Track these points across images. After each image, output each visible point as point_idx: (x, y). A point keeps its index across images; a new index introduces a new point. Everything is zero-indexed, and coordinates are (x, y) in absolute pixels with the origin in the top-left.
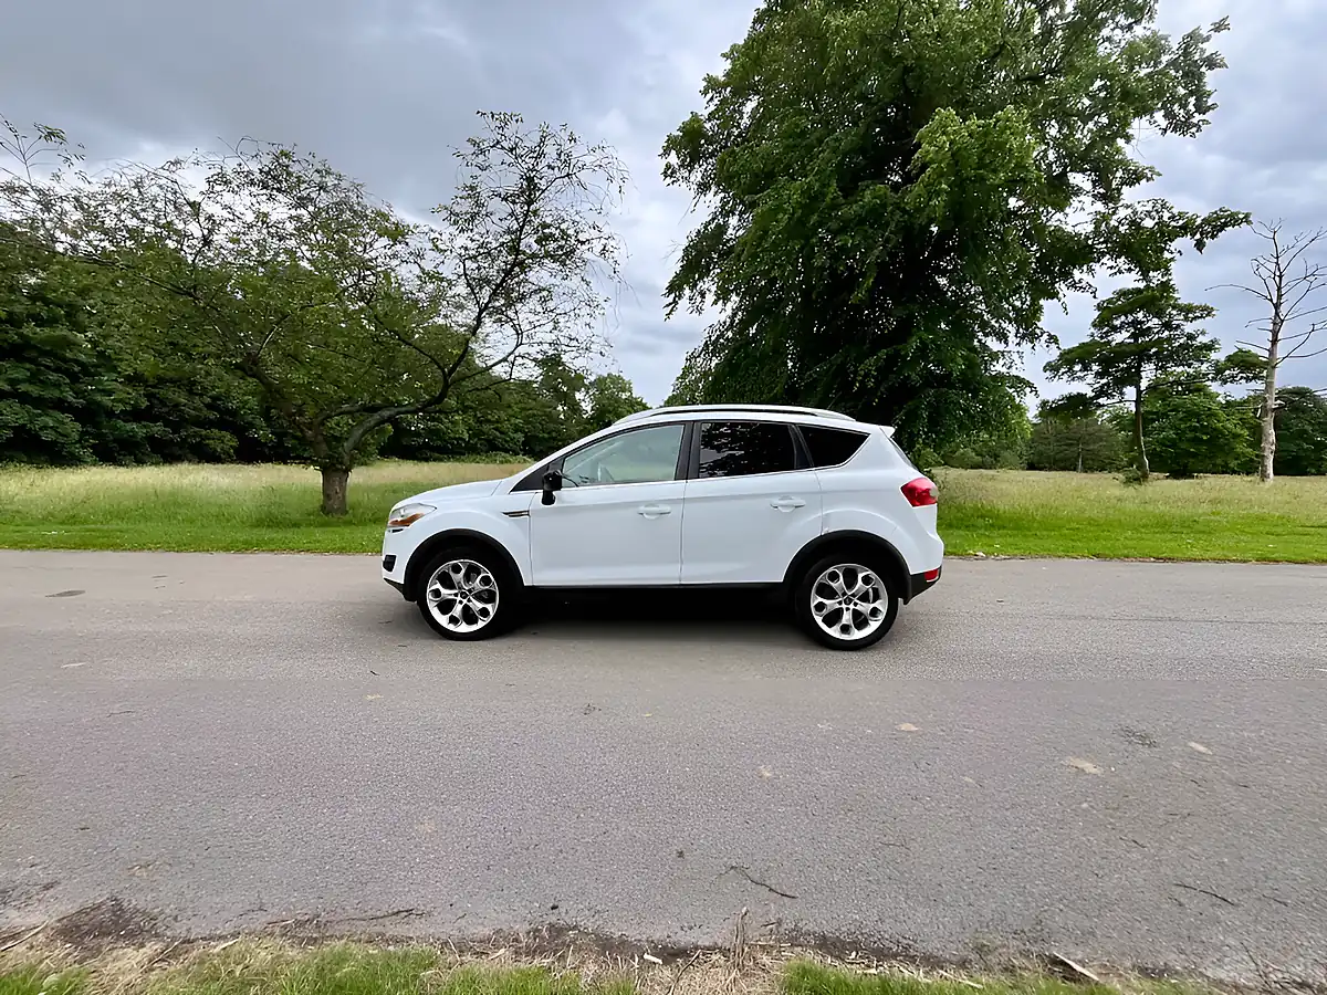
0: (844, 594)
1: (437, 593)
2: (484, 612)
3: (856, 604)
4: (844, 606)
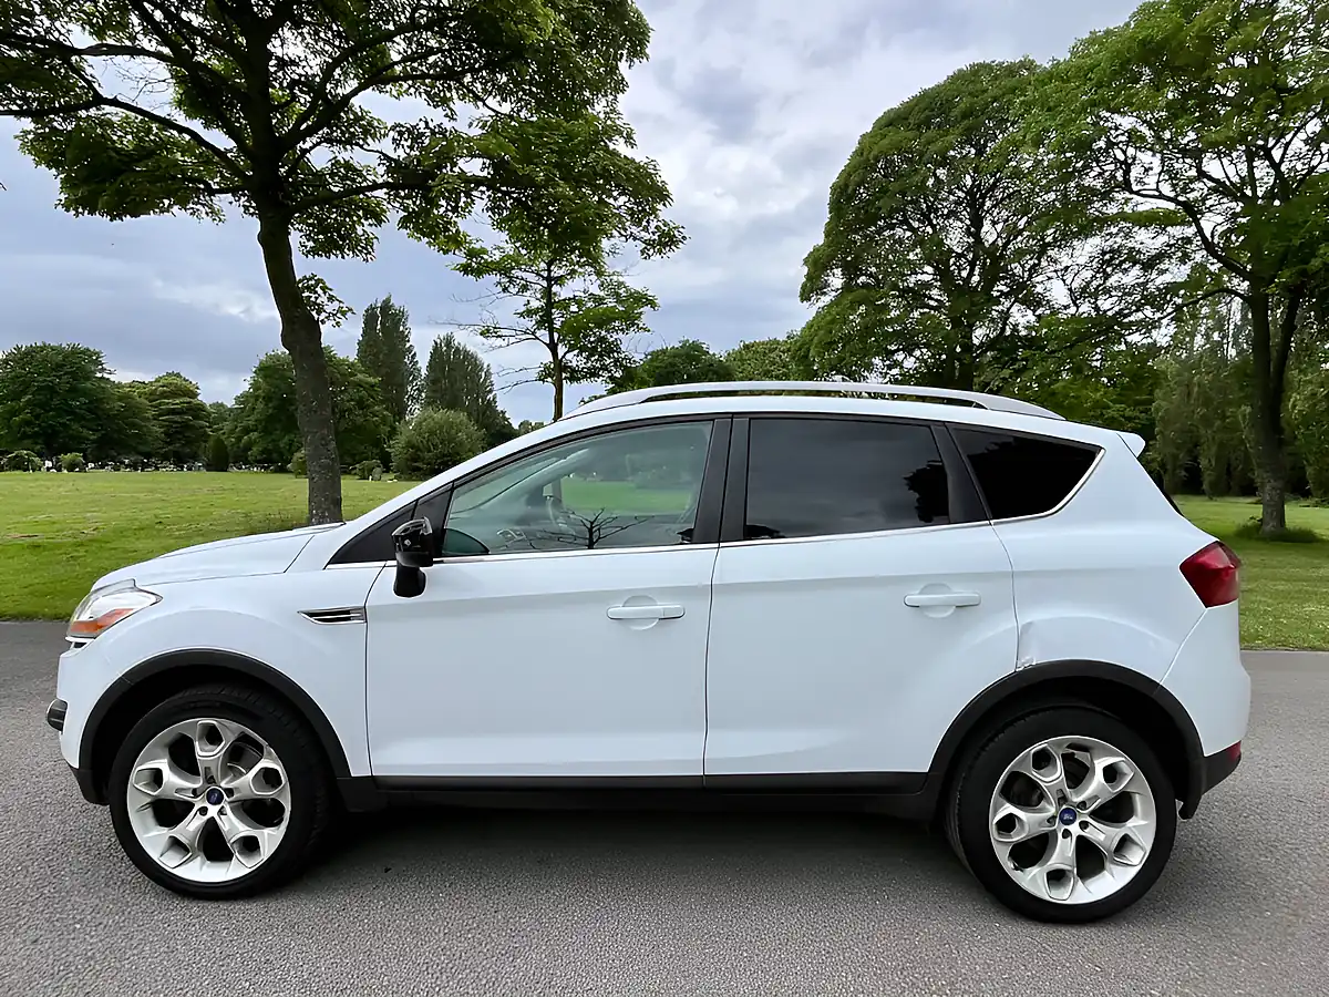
0: (1063, 799)
1: (157, 777)
2: (250, 845)
3: (1084, 825)
4: (1060, 828)
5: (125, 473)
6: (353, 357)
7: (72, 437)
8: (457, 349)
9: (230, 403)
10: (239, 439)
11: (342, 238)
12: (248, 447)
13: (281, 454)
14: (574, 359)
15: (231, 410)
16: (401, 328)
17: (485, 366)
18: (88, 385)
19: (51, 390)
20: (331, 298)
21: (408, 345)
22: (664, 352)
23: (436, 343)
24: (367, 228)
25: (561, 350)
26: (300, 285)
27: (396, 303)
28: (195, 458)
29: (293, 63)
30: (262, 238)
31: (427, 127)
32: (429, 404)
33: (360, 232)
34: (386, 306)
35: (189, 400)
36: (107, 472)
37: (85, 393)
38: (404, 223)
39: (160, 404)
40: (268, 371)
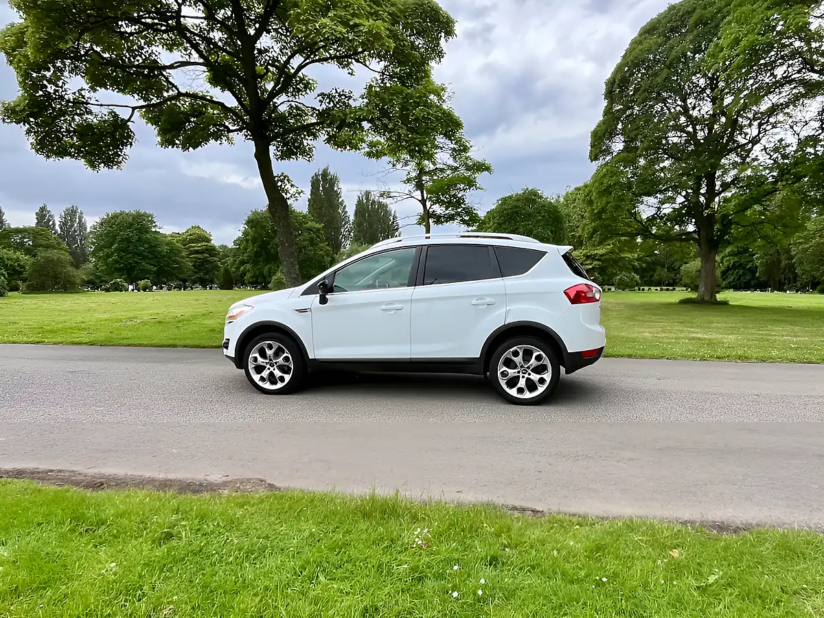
0: (522, 366)
1: (256, 359)
2: (282, 379)
3: (529, 374)
4: (521, 375)
5: (175, 292)
6: (305, 210)
7: (142, 271)
8: (374, 201)
9: (231, 245)
10: (238, 268)
11: (296, 148)
12: (244, 274)
13: (265, 278)
14: (438, 209)
15: (231, 250)
16: (335, 189)
17: (393, 212)
18: (148, 236)
19: (128, 240)
20: (292, 186)
21: (340, 200)
22: (510, 197)
23: (359, 198)
24: (309, 142)
25: (428, 204)
26: (276, 179)
27: (331, 171)
28: (212, 282)
29: (266, 51)
30: (257, 156)
31: (337, 92)
32: (356, 241)
33: (306, 144)
34: (325, 174)
35: (206, 244)
36: (164, 291)
37: (148, 241)
38: (328, 141)
39: (190, 247)
40: (253, 222)
